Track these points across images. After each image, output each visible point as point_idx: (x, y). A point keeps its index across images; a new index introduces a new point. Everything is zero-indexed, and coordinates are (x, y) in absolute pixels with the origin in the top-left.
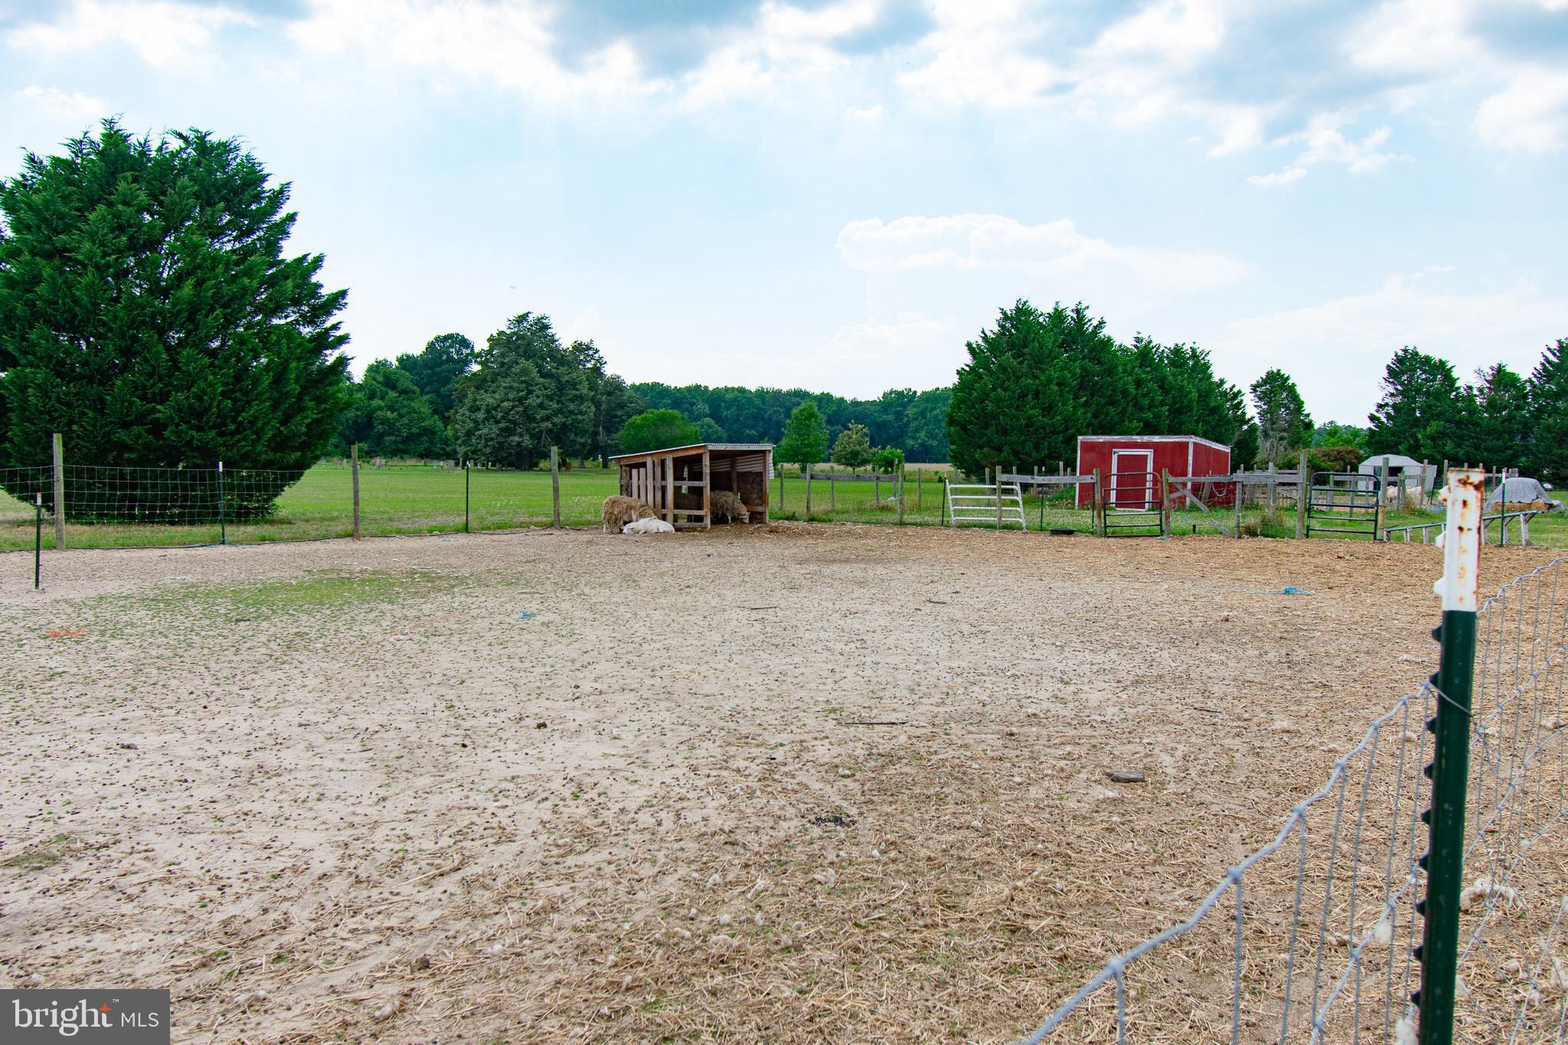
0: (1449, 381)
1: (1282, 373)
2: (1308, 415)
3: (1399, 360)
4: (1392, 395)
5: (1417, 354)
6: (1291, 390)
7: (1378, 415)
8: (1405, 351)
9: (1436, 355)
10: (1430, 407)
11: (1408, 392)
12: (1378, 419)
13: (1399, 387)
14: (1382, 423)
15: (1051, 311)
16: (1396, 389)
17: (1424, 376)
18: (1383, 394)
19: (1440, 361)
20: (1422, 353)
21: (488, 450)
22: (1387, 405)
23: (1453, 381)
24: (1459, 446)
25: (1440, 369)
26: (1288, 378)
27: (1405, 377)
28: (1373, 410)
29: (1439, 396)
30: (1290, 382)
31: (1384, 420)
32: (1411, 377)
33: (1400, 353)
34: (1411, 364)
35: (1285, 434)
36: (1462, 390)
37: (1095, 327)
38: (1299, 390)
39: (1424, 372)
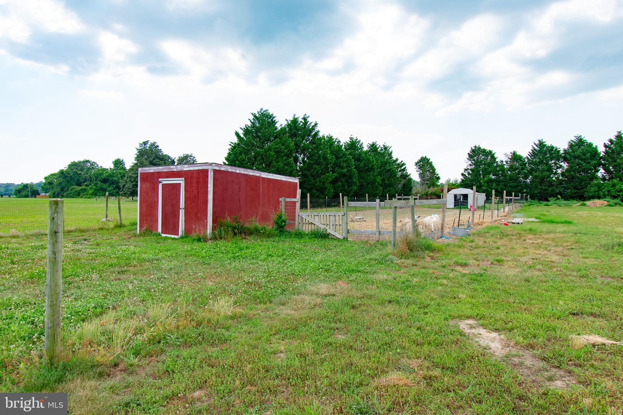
0: (493, 158)
1: (427, 157)
2: (438, 174)
3: (473, 151)
4: (470, 165)
5: (480, 148)
6: (431, 164)
7: (464, 173)
8: (475, 147)
9: (488, 148)
10: (486, 169)
11: (477, 164)
12: (465, 175)
13: (473, 162)
14: (466, 176)
15: (292, 119)
16: (472, 163)
17: (483, 157)
18: (467, 165)
19: (490, 151)
20: (482, 148)
21: (129, 193)
22: (468, 169)
23: (495, 159)
24: (499, 186)
25: (490, 154)
26: (429, 160)
27: (475, 158)
28: (463, 171)
29: (490, 165)
30: (430, 161)
31: (467, 175)
32: (478, 158)
33: (473, 148)
34: (478, 152)
35: (428, 182)
36: (499, 162)
37: (313, 127)
38: (434, 164)
39: (483, 155)
